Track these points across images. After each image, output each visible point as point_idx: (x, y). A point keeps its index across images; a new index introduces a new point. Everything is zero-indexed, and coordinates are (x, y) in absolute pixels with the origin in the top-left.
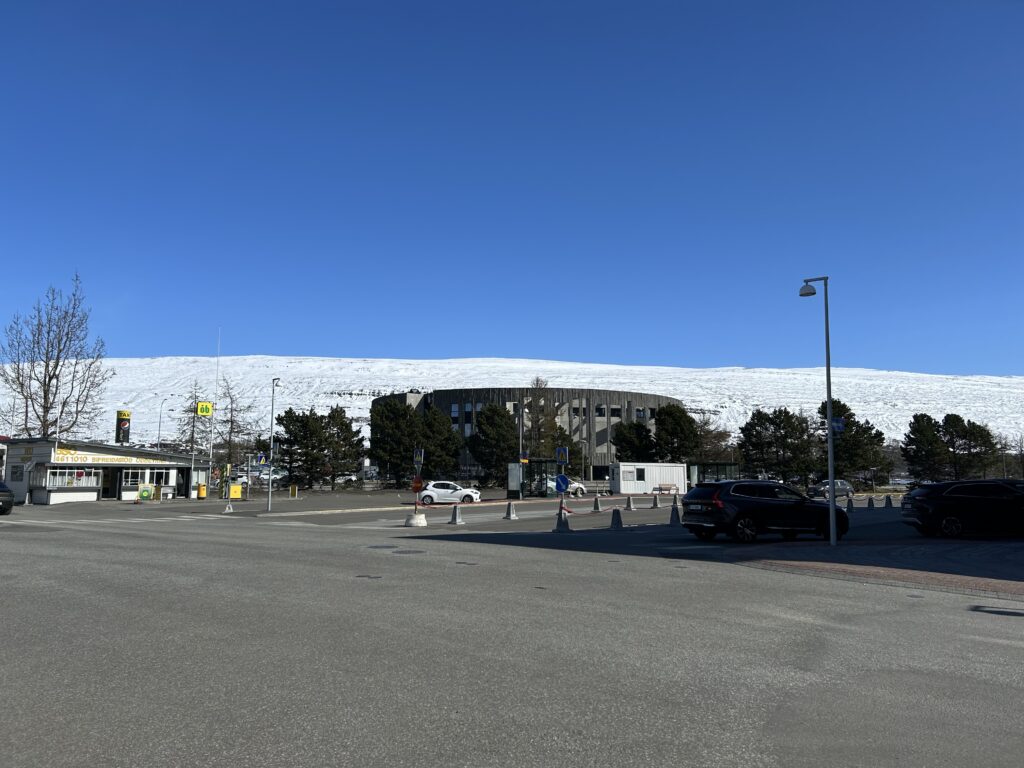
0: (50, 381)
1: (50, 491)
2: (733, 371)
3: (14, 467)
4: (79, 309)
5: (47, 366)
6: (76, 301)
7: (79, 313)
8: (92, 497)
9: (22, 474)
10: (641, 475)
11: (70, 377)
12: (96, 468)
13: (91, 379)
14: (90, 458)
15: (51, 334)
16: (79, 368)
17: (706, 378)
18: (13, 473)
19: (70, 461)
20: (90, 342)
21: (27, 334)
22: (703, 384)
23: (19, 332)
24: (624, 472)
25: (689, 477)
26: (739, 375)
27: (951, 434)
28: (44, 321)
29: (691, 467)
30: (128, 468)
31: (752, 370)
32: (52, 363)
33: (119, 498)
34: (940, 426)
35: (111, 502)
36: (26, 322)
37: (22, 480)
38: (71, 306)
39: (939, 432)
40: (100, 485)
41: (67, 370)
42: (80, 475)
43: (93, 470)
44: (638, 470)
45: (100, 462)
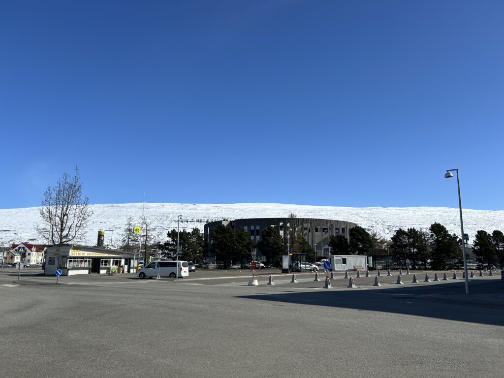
0: (64, 217)
1: (68, 269)
2: (377, 209)
3: (50, 258)
4: (78, 183)
5: (63, 209)
6: (76, 179)
7: (77, 185)
8: (86, 272)
9: (54, 261)
10: (344, 261)
11: (73, 215)
12: (89, 258)
13: (83, 216)
14: (86, 254)
15: (65, 195)
16: (77, 210)
17: (363, 212)
18: (50, 261)
19: (77, 255)
20: (83, 198)
21: (54, 195)
22: (363, 216)
23: (50, 194)
24: (336, 260)
25: (368, 263)
26: (380, 210)
27: (497, 241)
28: (62, 189)
29: (369, 257)
30: (103, 258)
31: (387, 208)
32: (65, 209)
33: (99, 272)
34: (491, 236)
35: (95, 274)
36: (54, 189)
37: (54, 264)
38: (74, 181)
39: (490, 239)
40: (90, 266)
41: (72, 212)
42: (82, 261)
43: (88, 259)
44: (343, 259)
45: (91, 255)
